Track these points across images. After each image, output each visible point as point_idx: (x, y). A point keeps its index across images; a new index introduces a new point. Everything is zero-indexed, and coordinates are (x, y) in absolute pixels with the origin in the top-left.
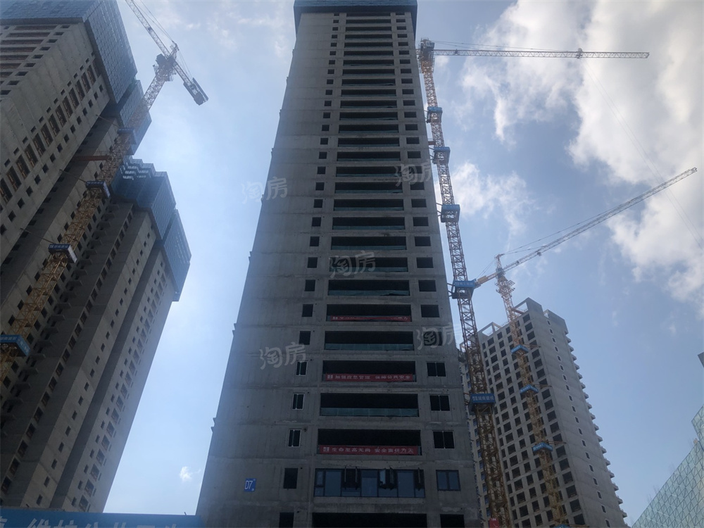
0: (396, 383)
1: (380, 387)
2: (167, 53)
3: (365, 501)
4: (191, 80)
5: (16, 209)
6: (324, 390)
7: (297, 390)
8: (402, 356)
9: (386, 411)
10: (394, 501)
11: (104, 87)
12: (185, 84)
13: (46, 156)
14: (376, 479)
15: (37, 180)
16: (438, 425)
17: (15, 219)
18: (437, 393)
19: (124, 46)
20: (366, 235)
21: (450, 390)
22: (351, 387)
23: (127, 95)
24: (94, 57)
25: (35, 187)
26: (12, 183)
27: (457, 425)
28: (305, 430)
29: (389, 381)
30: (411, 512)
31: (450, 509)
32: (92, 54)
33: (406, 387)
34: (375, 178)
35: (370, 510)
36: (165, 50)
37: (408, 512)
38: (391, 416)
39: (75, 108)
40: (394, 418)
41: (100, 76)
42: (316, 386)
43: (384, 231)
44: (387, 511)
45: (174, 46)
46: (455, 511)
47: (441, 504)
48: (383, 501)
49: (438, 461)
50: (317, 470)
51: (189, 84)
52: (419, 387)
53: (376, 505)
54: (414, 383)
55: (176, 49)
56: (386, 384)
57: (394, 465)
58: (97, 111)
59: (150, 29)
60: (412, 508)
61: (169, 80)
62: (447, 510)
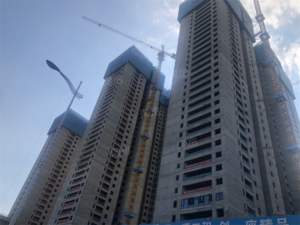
0: (205, 164)
1: (200, 167)
2: (160, 51)
3: (194, 208)
4: (172, 54)
5: (129, 129)
6: (184, 172)
7: (177, 174)
8: (207, 153)
9: (202, 175)
10: (203, 207)
11: (143, 77)
12: (171, 57)
13: (132, 109)
14: (198, 200)
15: (132, 117)
16: (217, 176)
17: (129, 132)
18: (218, 164)
19: (145, 59)
20: (198, 108)
21: (222, 162)
22: (192, 169)
23: (152, 74)
24: (136, 70)
25: (132, 120)
26: (124, 122)
27: (224, 175)
28: (179, 187)
29: (203, 164)
30: (208, 210)
31: (219, 207)
32: (135, 69)
33: (208, 164)
34: (202, 82)
35: (196, 211)
36: (159, 50)
37: (206, 210)
38: (203, 177)
39: (136, 89)
40: (204, 177)
41: (141, 74)
42: (182, 171)
43: (204, 103)
44: (200, 211)
45: (162, 46)
46: (221, 207)
47: (217, 206)
48: (200, 207)
49: (217, 190)
50: (182, 200)
51: (172, 56)
52: (212, 163)
53: (197, 209)
54: (211, 162)
55: (163, 47)
56: (202, 165)
57: (203, 194)
58: (143, 85)
59: (152, 47)
60: (208, 209)
61: (164, 60)
62: (218, 207)
